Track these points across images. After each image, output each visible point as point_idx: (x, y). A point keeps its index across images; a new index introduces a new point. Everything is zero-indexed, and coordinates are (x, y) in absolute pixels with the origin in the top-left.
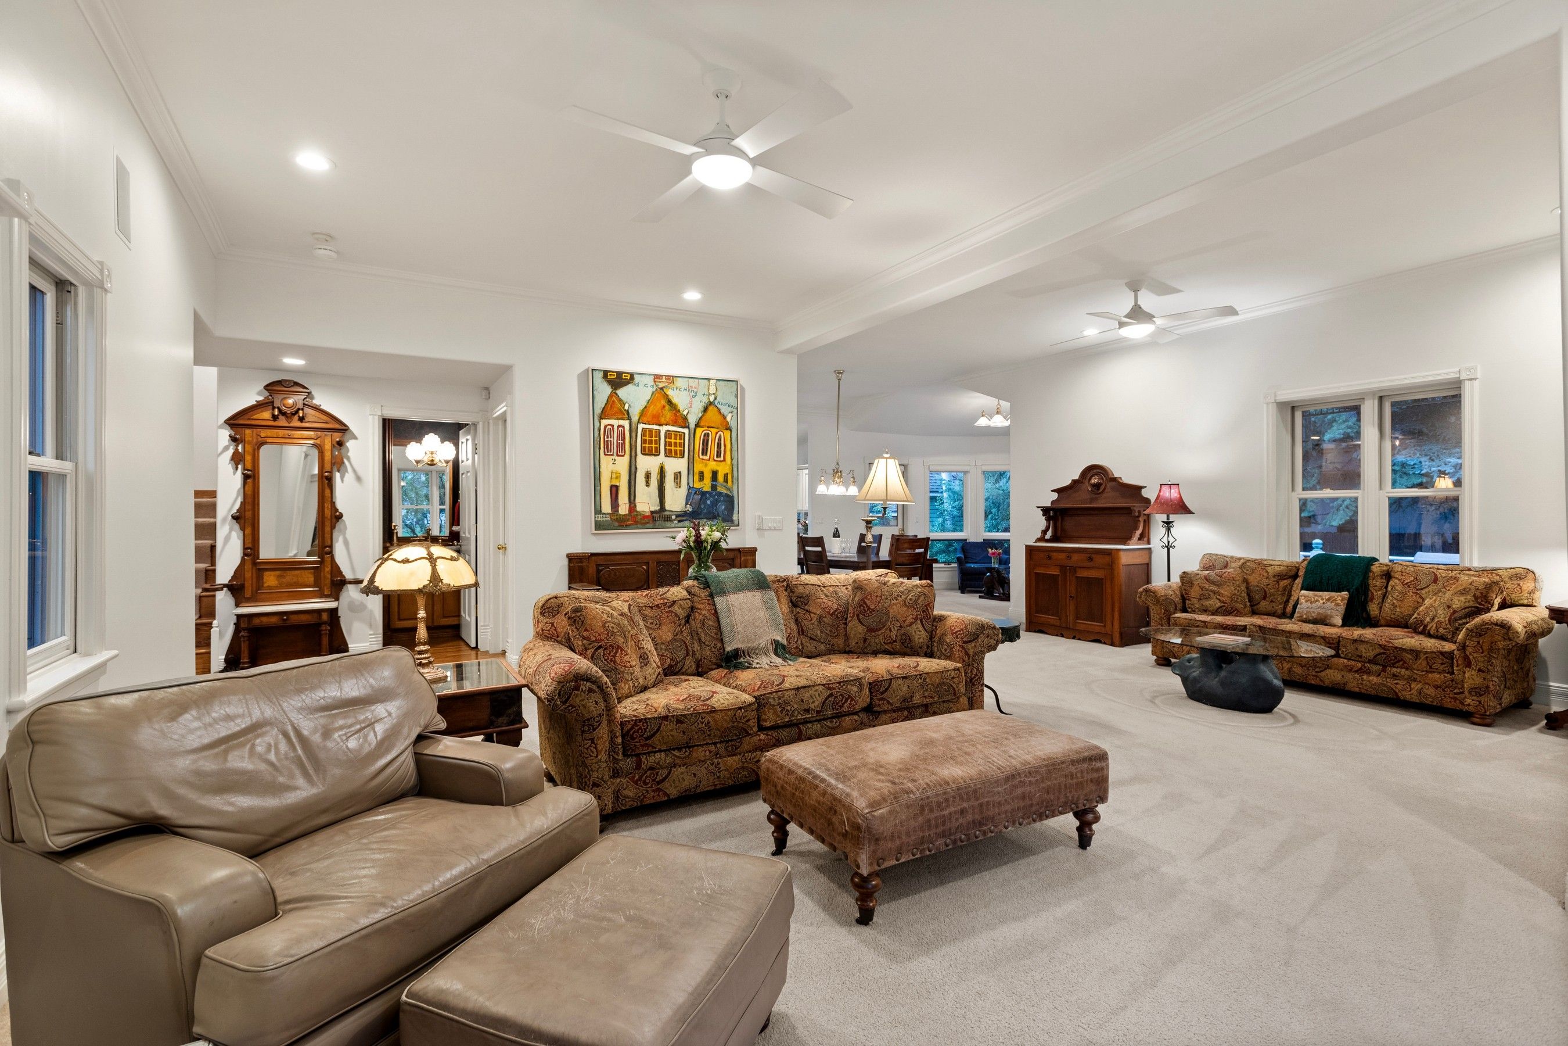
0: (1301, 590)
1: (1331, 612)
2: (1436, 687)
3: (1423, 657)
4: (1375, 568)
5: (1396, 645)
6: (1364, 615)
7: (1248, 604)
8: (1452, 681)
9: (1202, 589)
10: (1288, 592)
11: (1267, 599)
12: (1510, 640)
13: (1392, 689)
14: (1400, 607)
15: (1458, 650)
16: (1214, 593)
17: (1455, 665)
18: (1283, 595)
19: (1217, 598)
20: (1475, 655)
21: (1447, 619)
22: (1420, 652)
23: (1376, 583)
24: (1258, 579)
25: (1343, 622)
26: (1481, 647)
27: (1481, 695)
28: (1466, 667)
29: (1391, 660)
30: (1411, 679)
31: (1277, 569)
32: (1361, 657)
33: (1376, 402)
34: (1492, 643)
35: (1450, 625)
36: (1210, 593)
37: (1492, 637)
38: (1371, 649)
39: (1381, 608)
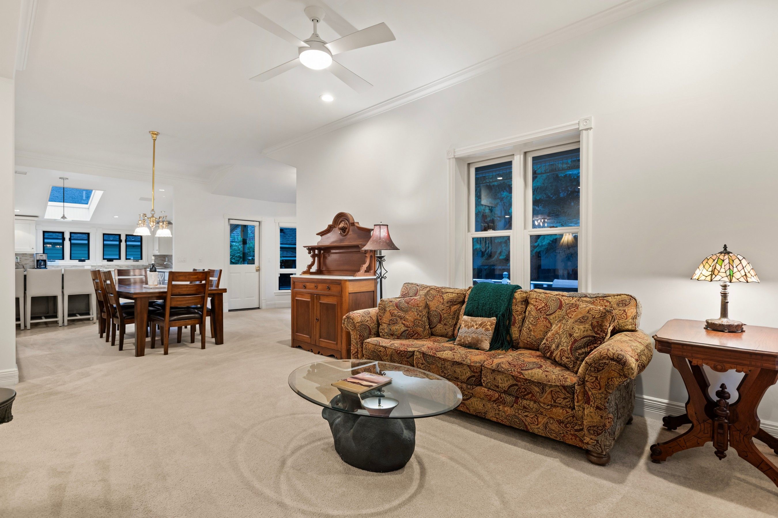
0: (464, 315)
1: (482, 337)
2: (560, 422)
3: (548, 390)
4: (518, 295)
5: (526, 377)
6: (508, 338)
7: (427, 327)
8: (573, 417)
9: (392, 314)
10: (456, 317)
11: (442, 322)
12: (625, 376)
13: (523, 421)
14: (534, 332)
15: (579, 385)
16: (401, 319)
17: (576, 400)
18: (453, 318)
19: (402, 323)
20: (594, 392)
21: (569, 348)
22: (546, 385)
23: (517, 308)
24: (437, 304)
25: (490, 346)
26: (599, 383)
27: (598, 434)
28: (585, 403)
29: (522, 392)
30: (538, 413)
31: (451, 296)
32: (498, 387)
33: (522, 156)
34: (609, 379)
35: (572, 354)
36: (398, 318)
37: (610, 373)
38: (505, 379)
39: (521, 331)
